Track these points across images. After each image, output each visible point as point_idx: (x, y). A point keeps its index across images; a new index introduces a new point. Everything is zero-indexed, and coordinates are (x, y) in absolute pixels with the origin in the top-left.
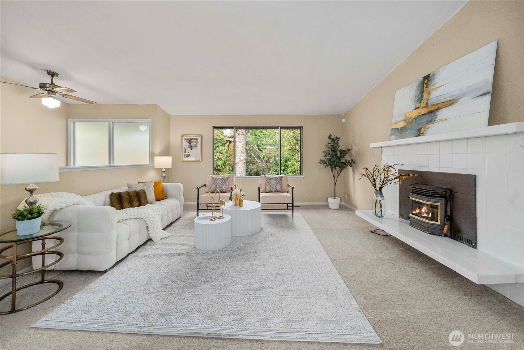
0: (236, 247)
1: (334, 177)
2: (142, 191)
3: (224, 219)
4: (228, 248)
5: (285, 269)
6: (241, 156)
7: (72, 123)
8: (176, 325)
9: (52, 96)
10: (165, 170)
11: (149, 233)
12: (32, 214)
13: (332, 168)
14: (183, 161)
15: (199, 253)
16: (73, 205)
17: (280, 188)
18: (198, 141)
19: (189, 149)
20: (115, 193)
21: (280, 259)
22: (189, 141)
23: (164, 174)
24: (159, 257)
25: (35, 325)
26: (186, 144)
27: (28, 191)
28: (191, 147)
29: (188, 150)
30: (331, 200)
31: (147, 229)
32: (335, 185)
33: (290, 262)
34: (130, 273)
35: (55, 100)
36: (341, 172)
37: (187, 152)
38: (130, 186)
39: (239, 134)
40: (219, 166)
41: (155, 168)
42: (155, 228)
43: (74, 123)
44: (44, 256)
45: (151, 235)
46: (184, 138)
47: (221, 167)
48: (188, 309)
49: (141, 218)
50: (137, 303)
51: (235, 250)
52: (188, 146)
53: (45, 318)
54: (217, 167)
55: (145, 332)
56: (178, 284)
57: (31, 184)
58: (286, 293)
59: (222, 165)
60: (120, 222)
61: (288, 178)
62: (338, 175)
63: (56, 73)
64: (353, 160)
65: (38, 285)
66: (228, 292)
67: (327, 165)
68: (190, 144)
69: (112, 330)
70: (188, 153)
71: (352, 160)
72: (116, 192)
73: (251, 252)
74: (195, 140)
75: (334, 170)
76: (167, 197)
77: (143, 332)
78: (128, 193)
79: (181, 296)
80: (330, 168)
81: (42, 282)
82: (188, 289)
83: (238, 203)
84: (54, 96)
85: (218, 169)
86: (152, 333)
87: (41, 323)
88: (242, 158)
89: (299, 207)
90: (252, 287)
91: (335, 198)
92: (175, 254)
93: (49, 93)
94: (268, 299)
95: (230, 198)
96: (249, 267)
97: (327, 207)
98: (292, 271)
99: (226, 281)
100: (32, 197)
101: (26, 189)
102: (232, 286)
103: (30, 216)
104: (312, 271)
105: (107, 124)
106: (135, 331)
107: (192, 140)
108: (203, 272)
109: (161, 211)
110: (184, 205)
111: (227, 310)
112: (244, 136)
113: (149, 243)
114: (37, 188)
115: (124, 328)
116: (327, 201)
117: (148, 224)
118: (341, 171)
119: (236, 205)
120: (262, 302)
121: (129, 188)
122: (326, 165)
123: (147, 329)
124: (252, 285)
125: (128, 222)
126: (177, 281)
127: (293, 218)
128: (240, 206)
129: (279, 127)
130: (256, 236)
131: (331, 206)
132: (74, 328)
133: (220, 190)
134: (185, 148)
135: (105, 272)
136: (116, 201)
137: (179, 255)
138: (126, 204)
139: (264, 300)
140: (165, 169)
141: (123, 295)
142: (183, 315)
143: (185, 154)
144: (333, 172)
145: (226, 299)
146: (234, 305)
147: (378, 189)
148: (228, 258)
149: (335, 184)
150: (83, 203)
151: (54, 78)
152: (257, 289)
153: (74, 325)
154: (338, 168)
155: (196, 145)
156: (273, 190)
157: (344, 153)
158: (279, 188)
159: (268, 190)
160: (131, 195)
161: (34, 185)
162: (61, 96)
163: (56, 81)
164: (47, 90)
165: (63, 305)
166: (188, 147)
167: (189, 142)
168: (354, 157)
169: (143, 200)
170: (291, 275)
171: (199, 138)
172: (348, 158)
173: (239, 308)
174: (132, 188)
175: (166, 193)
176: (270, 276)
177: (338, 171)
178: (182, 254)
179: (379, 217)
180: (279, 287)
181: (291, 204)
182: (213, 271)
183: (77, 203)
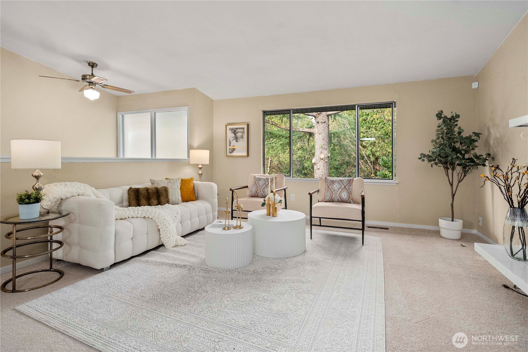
0: (252, 269)
1: (452, 185)
2: (163, 188)
3: (242, 229)
4: (239, 270)
5: (298, 312)
6: (321, 152)
7: (121, 116)
8: (121, 345)
9: (92, 88)
10: (201, 167)
11: (161, 237)
12: (29, 200)
13: (447, 168)
14: (227, 156)
15: (203, 268)
16: (78, 195)
17: (346, 196)
18: (244, 131)
19: (234, 141)
20: (134, 189)
21: (301, 297)
22: (234, 131)
23: (200, 171)
24: (160, 265)
25: (19, 308)
26: (230, 135)
27: (34, 177)
28: (236, 139)
29: (234, 143)
30: (443, 223)
31: (158, 232)
32: (453, 198)
33: (313, 305)
34: (121, 277)
35: (95, 91)
36: (465, 176)
37: (232, 145)
38: (153, 182)
39: (318, 123)
40: (306, 169)
41: (190, 163)
42: (166, 232)
43: (123, 116)
44: (51, 244)
45: (164, 241)
46: (229, 127)
47: (308, 170)
48: (145, 331)
49: (150, 217)
50: (105, 310)
51: (249, 273)
52: (233, 137)
53: (28, 304)
54: (304, 170)
55: (89, 343)
56: (157, 299)
57: (37, 171)
58: (276, 345)
59: (310, 168)
60: (126, 219)
61: (364, 183)
62: (459, 182)
63: (95, 63)
64: (492, 154)
65: (46, 272)
66: (201, 324)
67: (436, 164)
68: (235, 134)
69: (65, 331)
70: (234, 146)
71: (489, 155)
72: (135, 187)
73: (267, 280)
74: (242, 130)
75: (450, 171)
76: (198, 199)
77: (87, 342)
78: (147, 189)
79: (150, 314)
80: (442, 168)
81: (50, 270)
82: (162, 308)
83: (272, 212)
84: (94, 87)
85: (305, 173)
86: (94, 345)
87: (22, 307)
88: (322, 156)
89: (387, 229)
90: (235, 326)
91: (453, 221)
92: (178, 265)
93: (89, 85)
94: (245, 346)
95: (263, 205)
96: (250, 298)
97: (437, 233)
98: (306, 319)
99: (210, 309)
100: (38, 183)
101: (32, 175)
102: (212, 317)
103: (27, 200)
104: (340, 325)
105: (149, 114)
106: (82, 338)
107: (238, 130)
108: (193, 292)
109: (180, 213)
110: (218, 210)
111: (185, 345)
112: (325, 125)
113: (161, 248)
114: (42, 175)
115: (75, 332)
116: (437, 224)
117: (159, 226)
118: (465, 173)
119: (269, 214)
120: (234, 349)
121: (152, 184)
122: (433, 162)
123: (92, 340)
124: (237, 323)
125: (133, 220)
126: (158, 295)
127: (363, 244)
128: (273, 216)
129: (357, 106)
130: (287, 261)
131: (443, 233)
132: (40, 319)
133: (262, 194)
134: (230, 140)
135: (102, 270)
136: (133, 197)
137: (181, 266)
138: (143, 201)
139: (238, 346)
140: (201, 165)
141: (99, 298)
142: (136, 335)
143: (230, 147)
144: (448, 175)
145: (194, 331)
146: (197, 341)
147: (516, 205)
148: (233, 281)
149: (453, 196)
150: (88, 195)
151: (94, 69)
152: (240, 329)
153: (42, 316)
154: (459, 169)
155: (242, 136)
156: (336, 199)
157: (471, 141)
158: (344, 195)
159: (328, 198)
160: (150, 191)
161: (39, 171)
162: (101, 86)
163: (96, 71)
164: (88, 82)
165: (48, 296)
166: (233, 139)
167: (234, 133)
168: (493, 149)
169: (163, 199)
170: (301, 324)
171: (245, 127)
172: (480, 150)
173: (201, 347)
174: (155, 184)
175: (198, 194)
176: (270, 318)
177: (460, 175)
178: (185, 266)
179: (519, 259)
180: (272, 336)
181: (359, 221)
182: (204, 294)
183: (82, 194)
